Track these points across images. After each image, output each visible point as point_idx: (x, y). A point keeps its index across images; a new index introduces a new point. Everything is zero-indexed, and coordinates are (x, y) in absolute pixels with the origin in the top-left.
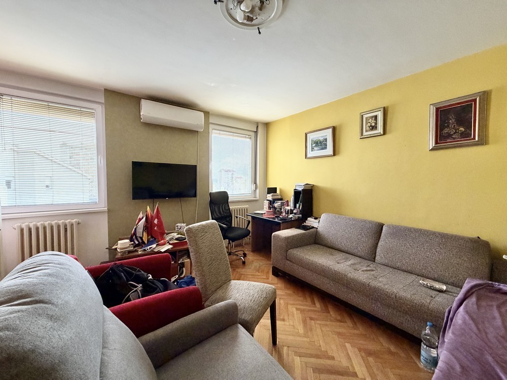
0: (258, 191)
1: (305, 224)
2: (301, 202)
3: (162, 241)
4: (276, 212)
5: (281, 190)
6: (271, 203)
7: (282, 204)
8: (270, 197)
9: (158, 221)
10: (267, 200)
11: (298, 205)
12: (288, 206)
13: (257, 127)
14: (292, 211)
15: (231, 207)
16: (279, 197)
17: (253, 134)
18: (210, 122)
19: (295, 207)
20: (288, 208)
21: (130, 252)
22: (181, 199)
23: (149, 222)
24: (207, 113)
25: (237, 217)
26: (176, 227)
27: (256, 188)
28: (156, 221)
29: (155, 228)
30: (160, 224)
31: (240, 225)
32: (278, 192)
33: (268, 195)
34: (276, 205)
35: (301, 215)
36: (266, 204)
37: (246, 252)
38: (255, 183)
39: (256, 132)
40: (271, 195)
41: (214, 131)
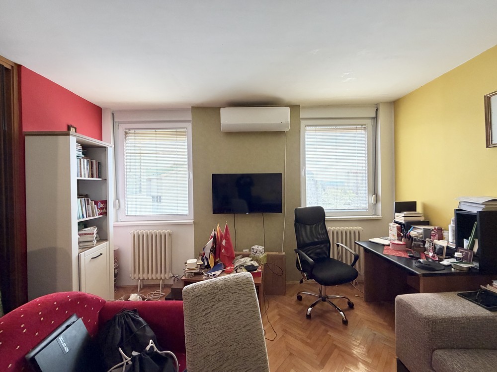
0: (380, 205)
1: (489, 288)
2: (475, 237)
3: (229, 268)
4: (414, 247)
5: (425, 207)
6: (404, 228)
7: (427, 234)
8: (400, 217)
9: (226, 243)
10: (396, 222)
11: (466, 243)
12: (441, 238)
13: (377, 110)
14: (450, 253)
15: (330, 228)
16: (422, 219)
17: (369, 122)
18: (301, 117)
19: (459, 244)
20: (442, 243)
21: (196, 274)
22: (264, 214)
23: (217, 242)
24: (295, 108)
25: (338, 245)
26: (252, 250)
27: (377, 200)
28: (224, 243)
29: (223, 251)
30: (228, 247)
31: (342, 258)
32: (419, 209)
33: (397, 214)
34: (413, 233)
35: (476, 265)
36: (393, 229)
37: (353, 300)
38: (375, 193)
39: (375, 119)
40: (402, 214)
41: (307, 128)
